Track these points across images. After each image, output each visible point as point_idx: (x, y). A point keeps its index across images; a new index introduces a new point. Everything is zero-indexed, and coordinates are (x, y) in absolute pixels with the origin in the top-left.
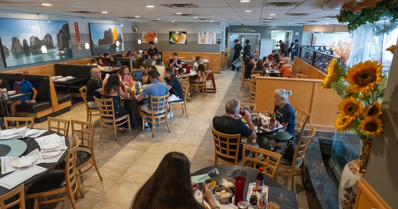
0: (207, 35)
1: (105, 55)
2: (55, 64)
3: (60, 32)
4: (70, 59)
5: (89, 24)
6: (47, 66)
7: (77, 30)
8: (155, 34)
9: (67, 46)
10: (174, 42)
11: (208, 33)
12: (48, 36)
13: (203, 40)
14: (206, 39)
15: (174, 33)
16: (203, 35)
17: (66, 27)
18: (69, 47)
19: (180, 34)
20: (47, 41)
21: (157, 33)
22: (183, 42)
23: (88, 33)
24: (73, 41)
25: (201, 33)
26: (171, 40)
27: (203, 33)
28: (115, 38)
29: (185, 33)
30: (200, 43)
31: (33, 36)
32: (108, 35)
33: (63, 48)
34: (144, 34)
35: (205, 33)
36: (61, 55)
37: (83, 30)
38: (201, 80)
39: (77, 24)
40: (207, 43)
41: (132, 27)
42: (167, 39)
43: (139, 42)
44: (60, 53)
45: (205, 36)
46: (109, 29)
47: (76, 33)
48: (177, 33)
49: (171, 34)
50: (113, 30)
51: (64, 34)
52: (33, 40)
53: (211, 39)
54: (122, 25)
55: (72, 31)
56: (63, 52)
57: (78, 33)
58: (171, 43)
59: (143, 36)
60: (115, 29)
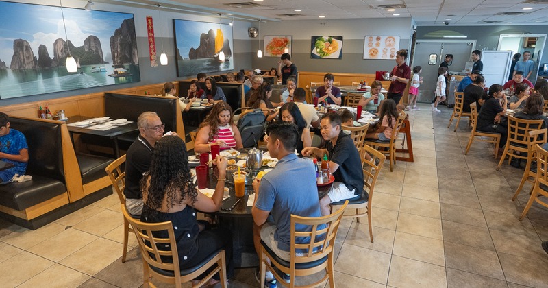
0: (382, 41)
1: (200, 76)
2: (106, 94)
3: (118, 32)
4: (133, 84)
5: (173, 20)
6: (88, 96)
7: (151, 31)
8: (286, 41)
9: (131, 60)
10: (319, 55)
11: (383, 39)
12: (92, 40)
13: (375, 52)
14: (380, 49)
15: (319, 38)
16: (375, 42)
17: (129, 25)
18: (133, 62)
19: (330, 41)
20: (90, 49)
21: (289, 39)
22: (336, 55)
23: (172, 36)
24: (142, 51)
25: (371, 39)
26: (314, 52)
27: (375, 38)
28: (219, 46)
29: (340, 38)
30: (366, 56)
31: (61, 39)
32: (207, 41)
33: (122, 62)
34: (268, 41)
35: (378, 39)
36: (117, 76)
37: (163, 31)
38: (387, 134)
39: (151, 19)
40: (380, 56)
41: (249, 29)
42: (307, 50)
43: (260, 54)
44: (116, 72)
45: (378, 45)
46: (210, 32)
47: (149, 37)
48: (326, 38)
49: (315, 39)
50: (216, 34)
51: (126, 37)
52: (60, 46)
53: (389, 49)
54: (231, 25)
55: (141, 31)
56: (121, 71)
57: (153, 37)
58: (313, 56)
59: (266, 44)
60: (220, 31)
